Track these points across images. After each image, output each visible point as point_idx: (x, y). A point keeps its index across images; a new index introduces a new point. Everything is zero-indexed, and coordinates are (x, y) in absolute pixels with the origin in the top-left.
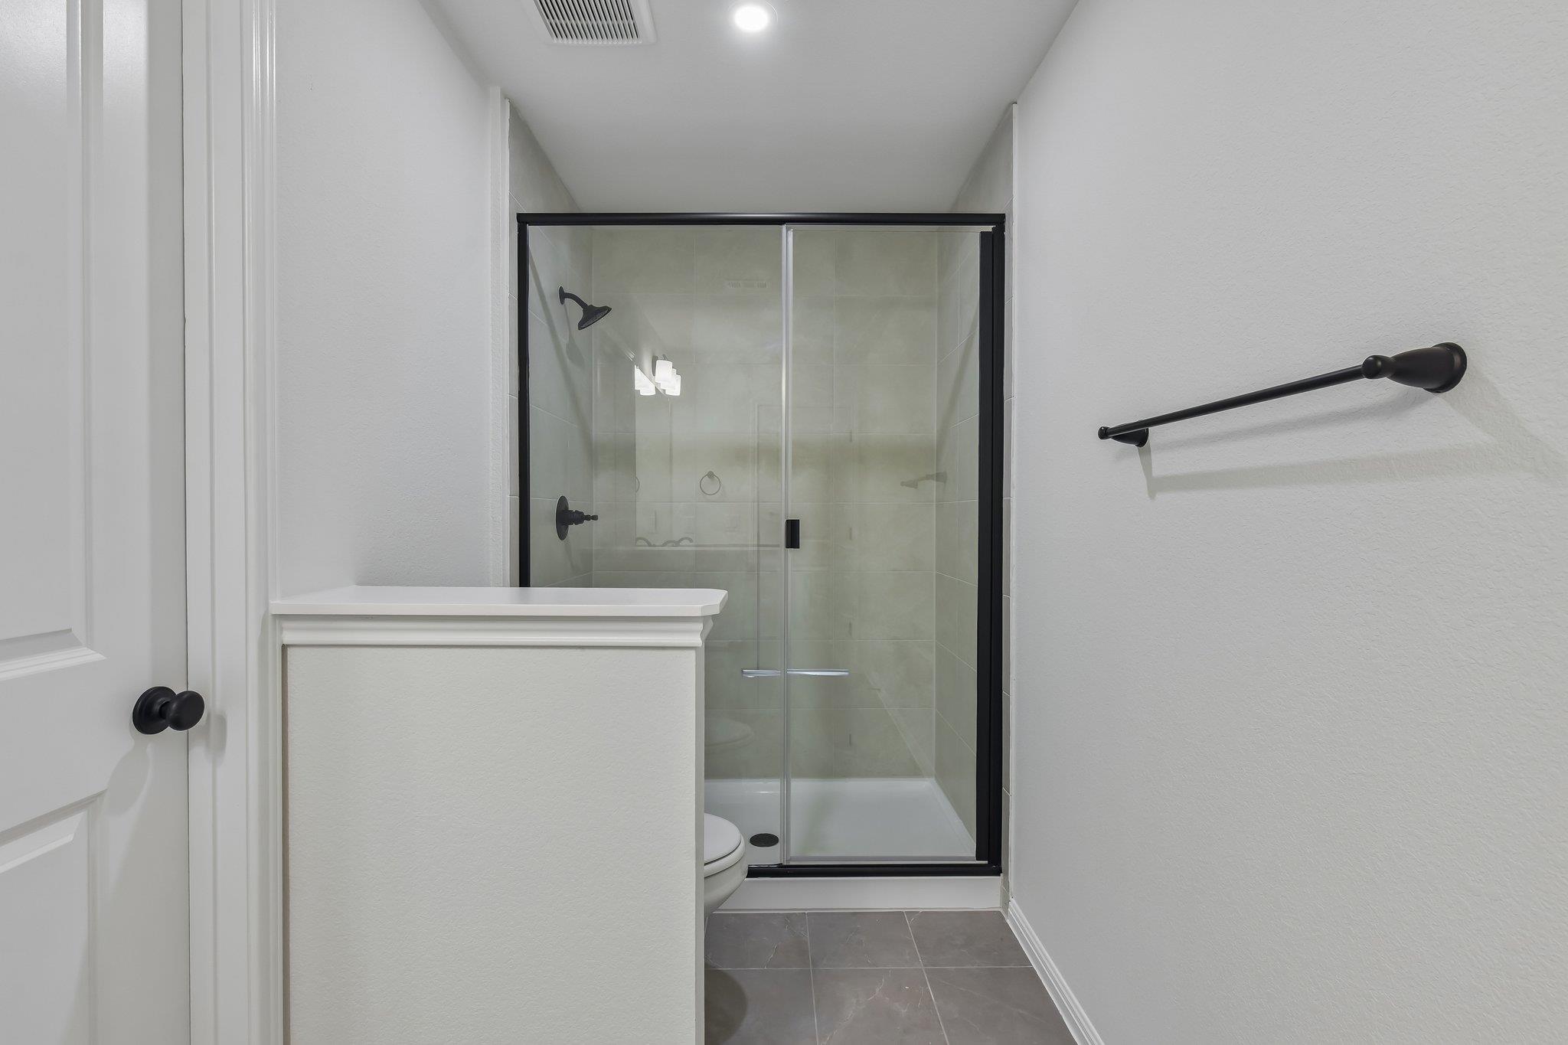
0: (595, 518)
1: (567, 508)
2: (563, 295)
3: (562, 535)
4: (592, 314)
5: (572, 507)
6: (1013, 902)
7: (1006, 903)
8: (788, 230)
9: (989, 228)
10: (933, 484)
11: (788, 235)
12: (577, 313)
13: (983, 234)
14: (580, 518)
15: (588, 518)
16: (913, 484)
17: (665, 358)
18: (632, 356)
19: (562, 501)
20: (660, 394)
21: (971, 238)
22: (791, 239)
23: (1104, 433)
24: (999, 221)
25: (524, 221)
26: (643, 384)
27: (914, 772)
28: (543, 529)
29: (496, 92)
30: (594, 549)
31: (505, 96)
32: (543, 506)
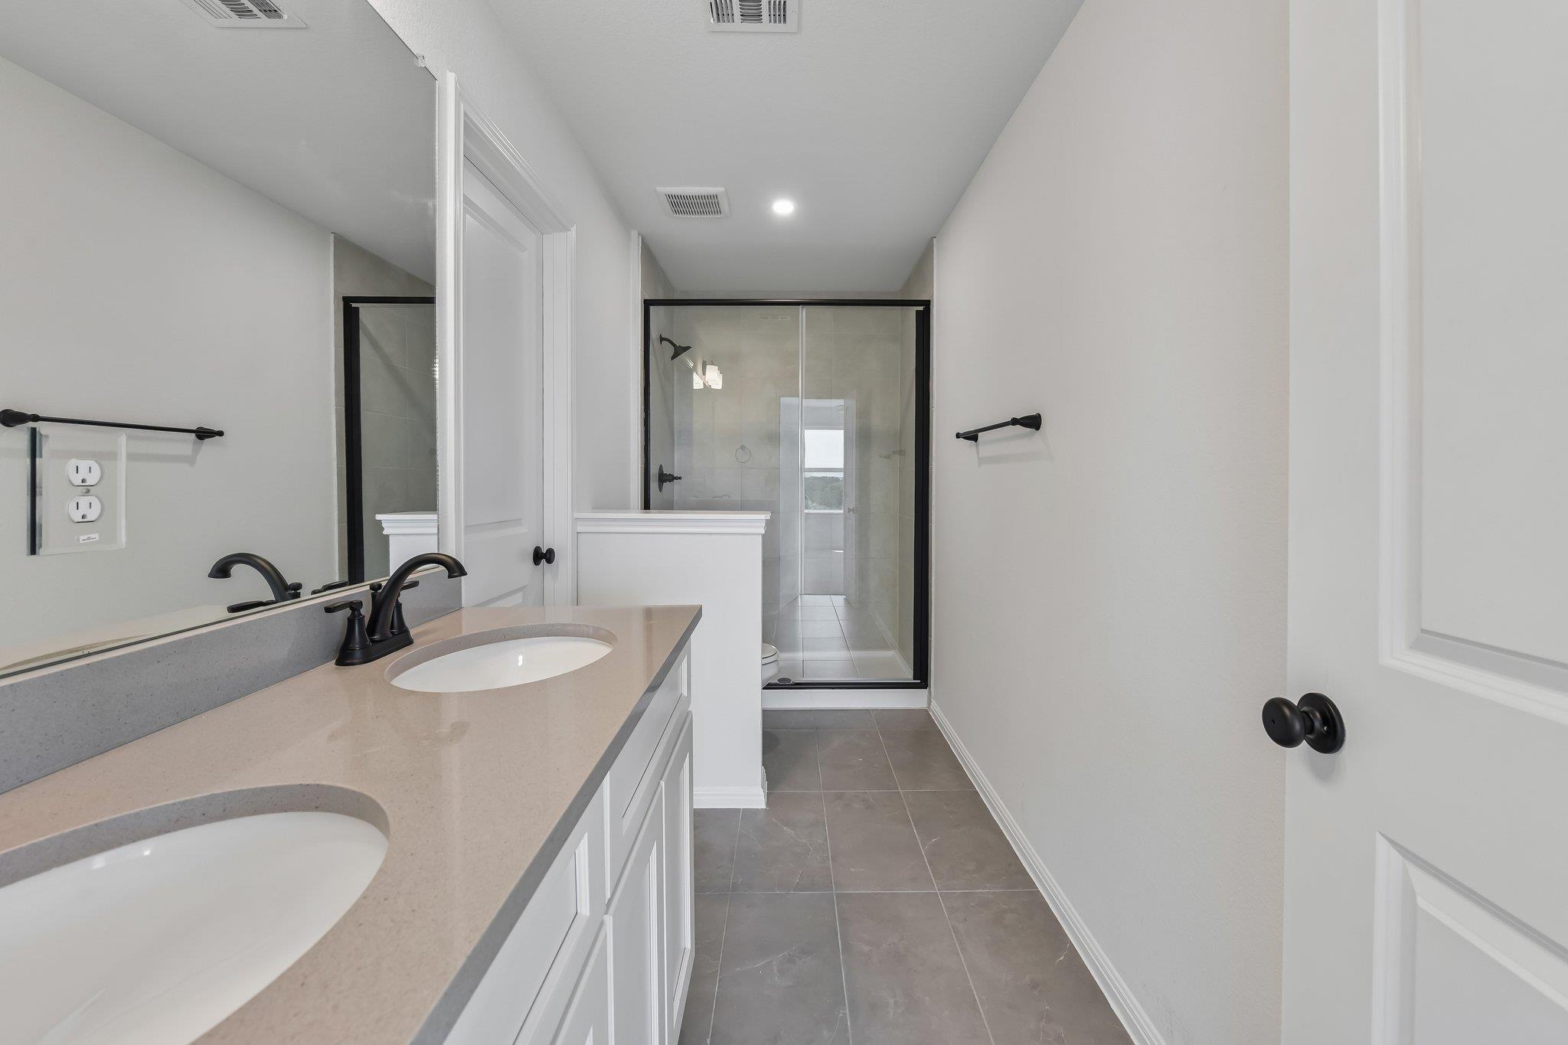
0: (680, 478)
1: (663, 471)
2: (662, 339)
3: (662, 488)
4: (678, 350)
5: (666, 472)
6: (933, 702)
7: (929, 704)
8: (802, 308)
9: (921, 308)
10: (897, 457)
11: (803, 312)
12: (671, 350)
13: (918, 312)
14: (671, 478)
15: (676, 478)
16: (888, 457)
18: (692, 365)
19: (662, 468)
20: (707, 388)
21: (912, 312)
22: (804, 314)
23: (958, 436)
24: (927, 304)
25: (648, 304)
26: (698, 383)
27: (885, 646)
28: (654, 486)
29: (634, 234)
30: (675, 498)
31: (639, 234)
32: (654, 471)
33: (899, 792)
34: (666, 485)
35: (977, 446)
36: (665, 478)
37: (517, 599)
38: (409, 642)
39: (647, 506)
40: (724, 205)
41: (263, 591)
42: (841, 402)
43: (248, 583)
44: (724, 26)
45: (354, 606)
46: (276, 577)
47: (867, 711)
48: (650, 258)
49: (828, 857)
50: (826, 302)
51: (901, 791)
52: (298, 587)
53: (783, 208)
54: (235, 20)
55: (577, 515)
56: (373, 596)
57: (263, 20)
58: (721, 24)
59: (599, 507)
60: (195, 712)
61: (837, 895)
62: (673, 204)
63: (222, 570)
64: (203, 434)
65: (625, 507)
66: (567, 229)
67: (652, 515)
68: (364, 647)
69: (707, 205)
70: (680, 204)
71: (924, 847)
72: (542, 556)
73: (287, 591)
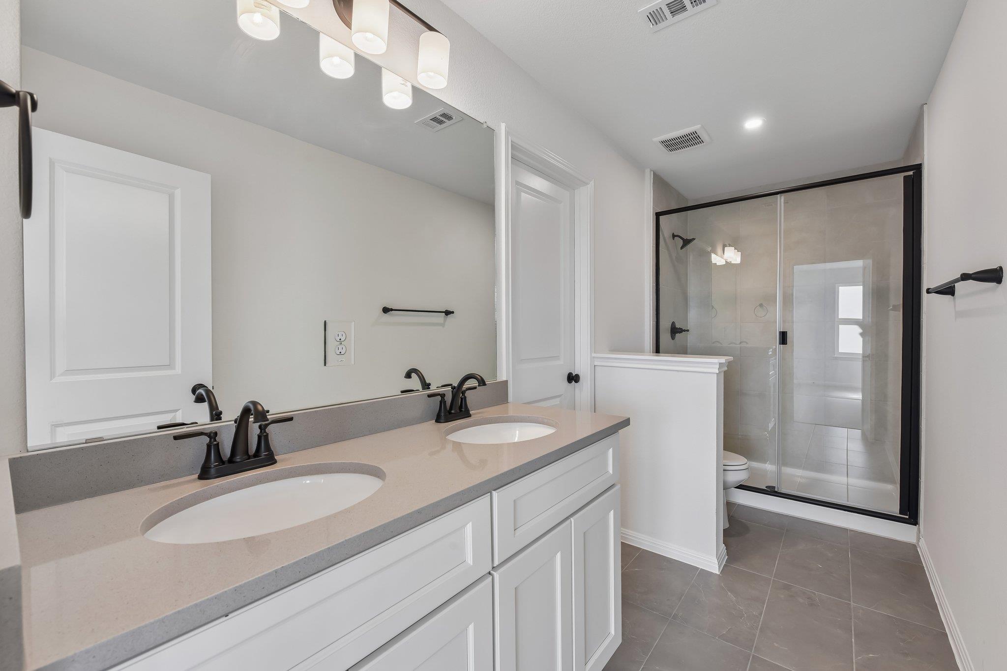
0: (688, 331)
1: (675, 326)
2: (674, 236)
3: (673, 338)
4: (686, 242)
5: (678, 326)
6: (922, 540)
8: (781, 196)
9: (911, 173)
12: (681, 242)
13: (905, 177)
14: (681, 331)
15: (685, 331)
17: (730, 246)
19: (673, 323)
20: (728, 264)
21: (898, 180)
23: (928, 291)
24: (918, 168)
25: (658, 215)
26: (717, 259)
28: (665, 336)
29: (648, 171)
30: (688, 344)
31: (651, 170)
32: (665, 325)
33: (850, 604)
34: (677, 335)
35: (954, 299)
36: (675, 331)
37: (557, 401)
38: (469, 416)
39: (657, 351)
40: (704, 136)
41: (419, 387)
42: (859, 263)
43: (414, 383)
44: (662, 25)
45: (443, 396)
46: (423, 380)
47: (845, 530)
48: (661, 183)
49: (757, 628)
50: (822, 183)
51: (852, 603)
52: (429, 384)
53: (753, 124)
54: (440, 127)
55: (594, 355)
56: (452, 391)
57: (448, 123)
58: (659, 25)
59: (617, 348)
60: (376, 432)
61: (754, 656)
62: (667, 146)
63: (408, 375)
64: (448, 313)
65: (640, 350)
66: (587, 184)
67: (662, 358)
68: (445, 415)
69: (692, 140)
70: (672, 145)
71: (856, 657)
72: (573, 378)
73: (426, 386)
